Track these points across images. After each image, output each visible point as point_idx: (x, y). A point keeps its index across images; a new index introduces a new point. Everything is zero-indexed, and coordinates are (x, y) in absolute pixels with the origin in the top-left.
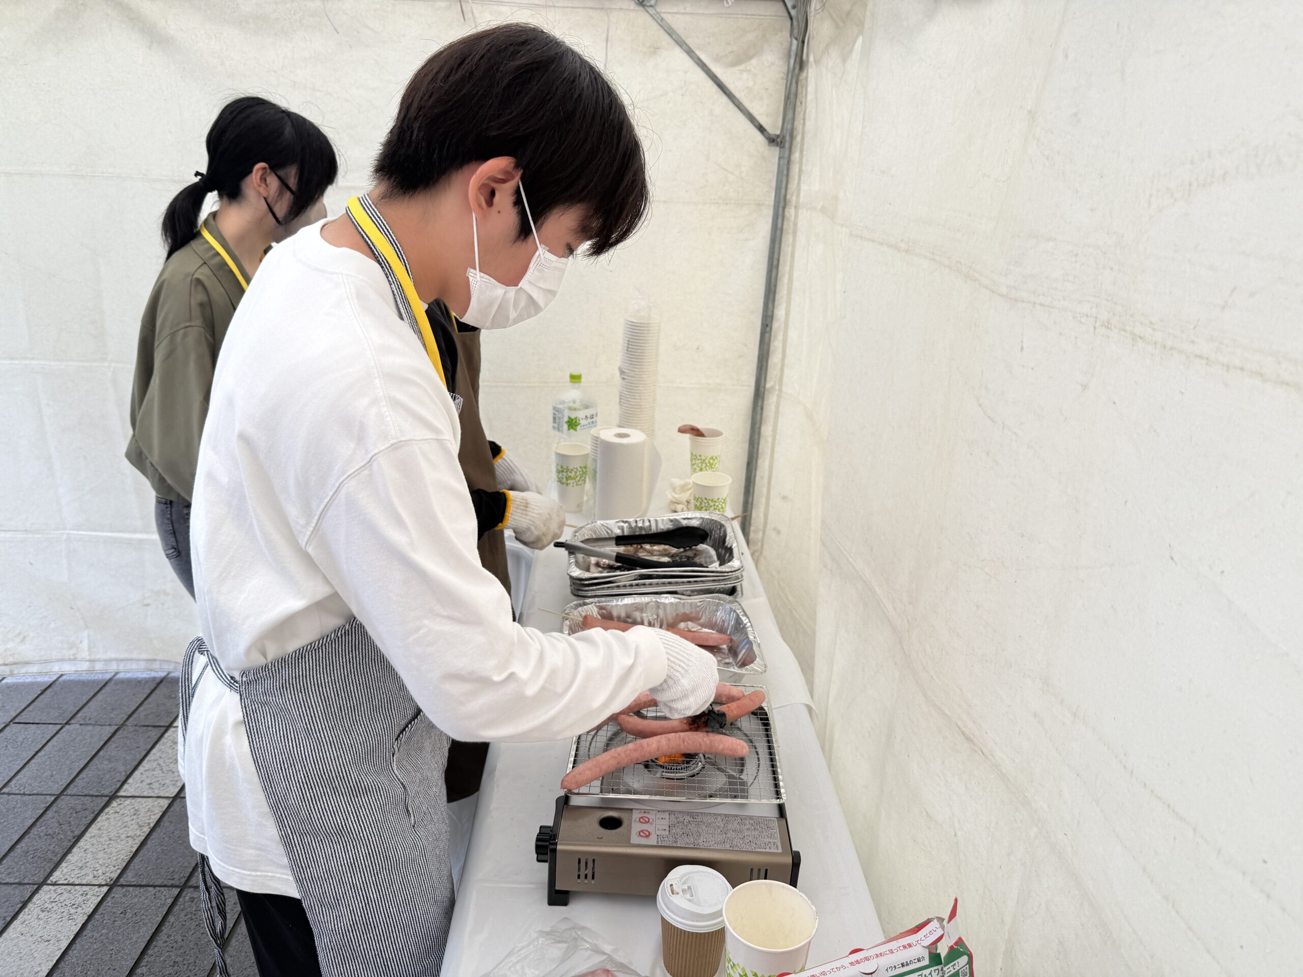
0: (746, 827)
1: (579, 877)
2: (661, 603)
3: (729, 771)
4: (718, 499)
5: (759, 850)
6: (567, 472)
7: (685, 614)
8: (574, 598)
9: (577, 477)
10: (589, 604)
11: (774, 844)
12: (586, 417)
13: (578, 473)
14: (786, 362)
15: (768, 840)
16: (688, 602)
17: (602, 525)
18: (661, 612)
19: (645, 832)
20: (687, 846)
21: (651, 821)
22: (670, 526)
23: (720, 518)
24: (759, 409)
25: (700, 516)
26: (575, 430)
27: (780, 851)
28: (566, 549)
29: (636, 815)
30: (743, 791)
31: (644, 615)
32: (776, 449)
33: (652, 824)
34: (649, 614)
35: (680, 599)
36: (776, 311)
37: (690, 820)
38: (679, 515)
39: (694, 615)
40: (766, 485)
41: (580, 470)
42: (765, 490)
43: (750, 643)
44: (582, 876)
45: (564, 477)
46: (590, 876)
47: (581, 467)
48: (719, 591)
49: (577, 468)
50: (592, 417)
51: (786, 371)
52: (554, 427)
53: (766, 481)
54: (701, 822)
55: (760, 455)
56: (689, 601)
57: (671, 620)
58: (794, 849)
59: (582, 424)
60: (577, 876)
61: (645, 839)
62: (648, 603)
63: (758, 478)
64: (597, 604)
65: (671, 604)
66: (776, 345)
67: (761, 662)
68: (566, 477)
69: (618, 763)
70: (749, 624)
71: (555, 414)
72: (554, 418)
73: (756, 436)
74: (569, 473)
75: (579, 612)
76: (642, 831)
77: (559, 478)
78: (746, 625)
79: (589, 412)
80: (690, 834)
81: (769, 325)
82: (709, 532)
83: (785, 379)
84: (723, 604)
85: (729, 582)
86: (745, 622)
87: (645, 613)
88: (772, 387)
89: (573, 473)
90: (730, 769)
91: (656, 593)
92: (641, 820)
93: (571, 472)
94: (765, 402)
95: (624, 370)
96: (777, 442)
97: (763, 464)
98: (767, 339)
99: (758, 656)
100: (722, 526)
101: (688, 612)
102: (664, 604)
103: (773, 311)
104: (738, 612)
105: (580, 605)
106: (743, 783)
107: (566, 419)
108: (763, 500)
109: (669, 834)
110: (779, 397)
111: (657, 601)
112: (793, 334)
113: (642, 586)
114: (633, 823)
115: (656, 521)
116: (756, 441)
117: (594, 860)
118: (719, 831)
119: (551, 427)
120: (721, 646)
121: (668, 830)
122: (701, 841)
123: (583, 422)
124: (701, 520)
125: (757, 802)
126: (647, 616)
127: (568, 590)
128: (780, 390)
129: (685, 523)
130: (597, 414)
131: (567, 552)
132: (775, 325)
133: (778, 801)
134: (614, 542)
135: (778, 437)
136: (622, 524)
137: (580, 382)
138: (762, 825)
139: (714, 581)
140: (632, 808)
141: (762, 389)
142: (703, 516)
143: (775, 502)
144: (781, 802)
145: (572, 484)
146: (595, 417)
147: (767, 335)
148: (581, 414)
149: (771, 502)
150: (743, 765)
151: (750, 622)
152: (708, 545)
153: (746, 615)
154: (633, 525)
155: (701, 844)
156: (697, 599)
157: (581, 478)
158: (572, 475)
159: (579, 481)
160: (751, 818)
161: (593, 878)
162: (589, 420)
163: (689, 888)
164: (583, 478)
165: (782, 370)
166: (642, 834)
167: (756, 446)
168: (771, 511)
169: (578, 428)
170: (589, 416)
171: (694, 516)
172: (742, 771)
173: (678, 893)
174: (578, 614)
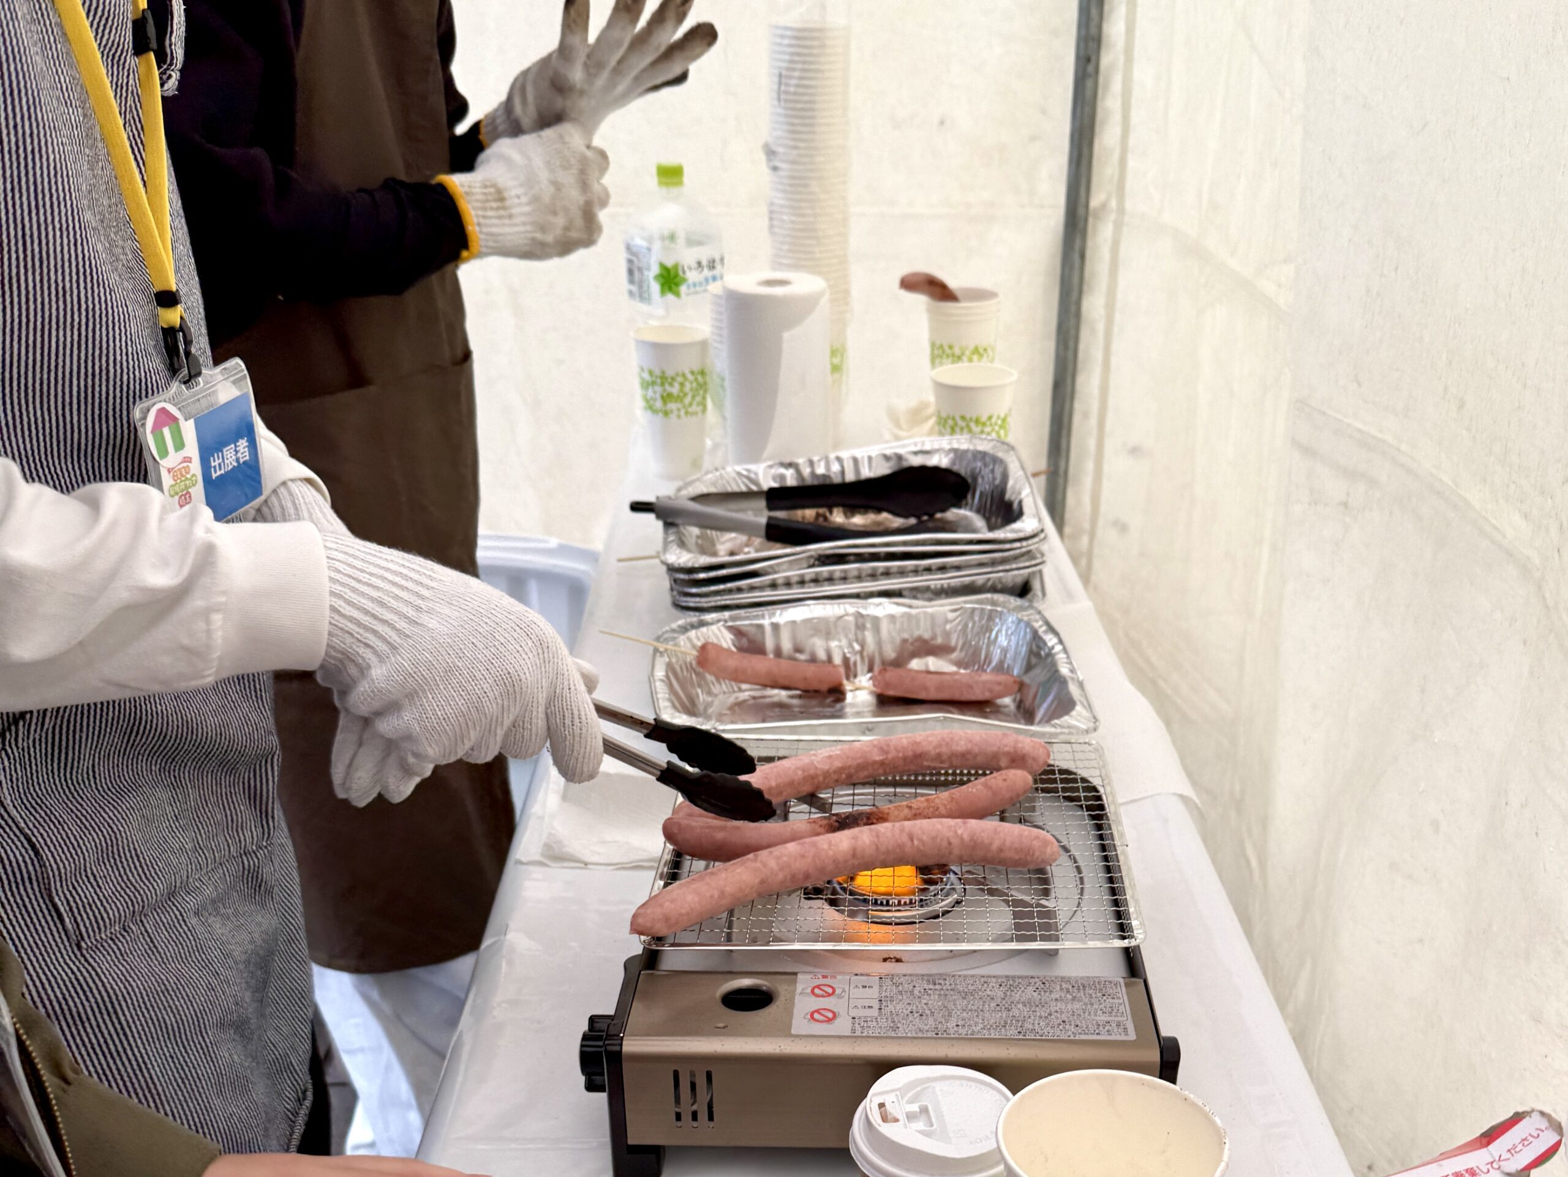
0: (1053, 996)
1: (678, 1117)
2: (868, 615)
3: (1012, 892)
4: (990, 418)
5: (1084, 1037)
6: (662, 384)
7: (920, 640)
8: (677, 613)
9: (685, 395)
10: (712, 624)
11: (1118, 1025)
12: (699, 264)
13: (688, 385)
14: (1131, 142)
15: (1103, 1018)
16: (925, 613)
17: (739, 474)
18: (869, 637)
19: (823, 1012)
20: (920, 1035)
21: (838, 991)
22: (883, 469)
23: (994, 447)
24: (1076, 257)
25: (947, 447)
26: (677, 294)
27: (1132, 1036)
28: (658, 517)
29: (805, 982)
30: (1047, 927)
31: (834, 644)
32: (1114, 347)
33: (840, 997)
34: (844, 642)
35: (910, 607)
36: (1105, 27)
37: (926, 986)
38: (904, 446)
39: (939, 641)
40: (1095, 432)
41: (690, 377)
42: (1092, 443)
43: (1063, 682)
44: (687, 1117)
45: (658, 396)
46: (703, 1115)
47: (692, 373)
48: (994, 589)
49: (684, 375)
50: (712, 265)
51: (1132, 163)
52: (631, 293)
53: (1093, 421)
54: (952, 990)
55: (1080, 365)
56: (929, 610)
57: (890, 653)
58: (1164, 1033)
59: (690, 281)
60: (674, 1117)
61: (825, 1025)
62: (841, 617)
63: (1077, 419)
64: (730, 624)
65: (892, 618)
66: (1110, 103)
67: (1085, 713)
68: (662, 397)
69: (762, 882)
70: (1058, 648)
71: (630, 261)
72: (631, 272)
73: (1072, 322)
74: (667, 387)
75: (689, 639)
76: (817, 1011)
77: (647, 401)
78: (1053, 647)
79: (704, 253)
80: (928, 1012)
81: (1093, 59)
82: (970, 480)
83: (1130, 183)
84: (1001, 613)
85: (1014, 566)
86: (1050, 644)
87: (833, 639)
88: (1104, 206)
89: (677, 385)
90: (1018, 890)
91: (857, 596)
92: (817, 991)
93: (671, 385)
94: (1090, 243)
95: (774, 148)
96: (1116, 329)
97: (1088, 383)
98: (1089, 93)
99: (1078, 703)
100: (996, 460)
101: (927, 636)
102: (876, 620)
103: (1100, 27)
104: (1036, 625)
105: (693, 626)
106: (1049, 914)
107: (655, 270)
108: (1090, 465)
109: (880, 1014)
110: (1118, 226)
111: (859, 613)
112: (1143, 74)
113: (826, 583)
114: (797, 997)
115: (855, 461)
116: (1072, 332)
117: (709, 1076)
118: (993, 1005)
119: (626, 295)
120: (999, 701)
121: (876, 1005)
122: (952, 1024)
123: (692, 276)
124: (952, 455)
125: (1079, 945)
126: (840, 647)
127: (667, 598)
128: (1121, 210)
129: (916, 461)
130: (722, 260)
131: (660, 524)
132: (1106, 60)
133: (1125, 943)
134: (762, 503)
135: (1118, 317)
136: (782, 471)
137: (680, 183)
138: (1091, 992)
139: (981, 565)
140: (795, 971)
141: (1081, 211)
142: (956, 446)
143: (1116, 464)
144: (1132, 943)
145: (676, 412)
146: (718, 267)
147: (1089, 83)
148: (686, 256)
149: (1106, 467)
150: (1046, 881)
151: (1061, 642)
152: (971, 509)
153: (1052, 630)
154: (806, 471)
155: (952, 1031)
156: (943, 608)
157: (693, 397)
158: (675, 390)
159: (691, 404)
160: (1063, 979)
161: (711, 1118)
162: (706, 272)
163: (924, 1110)
164: (698, 399)
165: (1123, 162)
166: (816, 1016)
167: (1071, 344)
168: (1106, 486)
169: (683, 289)
170: (704, 263)
171: (936, 446)
172: (1046, 893)
173: (896, 1120)
174: (688, 645)
